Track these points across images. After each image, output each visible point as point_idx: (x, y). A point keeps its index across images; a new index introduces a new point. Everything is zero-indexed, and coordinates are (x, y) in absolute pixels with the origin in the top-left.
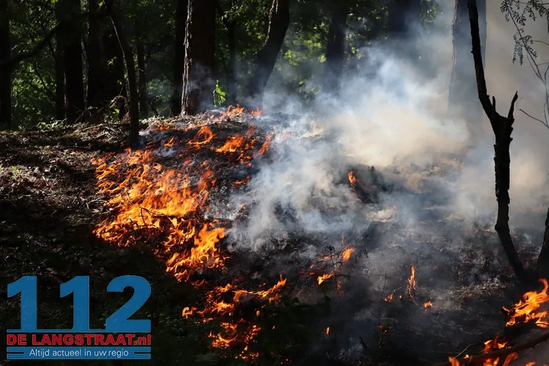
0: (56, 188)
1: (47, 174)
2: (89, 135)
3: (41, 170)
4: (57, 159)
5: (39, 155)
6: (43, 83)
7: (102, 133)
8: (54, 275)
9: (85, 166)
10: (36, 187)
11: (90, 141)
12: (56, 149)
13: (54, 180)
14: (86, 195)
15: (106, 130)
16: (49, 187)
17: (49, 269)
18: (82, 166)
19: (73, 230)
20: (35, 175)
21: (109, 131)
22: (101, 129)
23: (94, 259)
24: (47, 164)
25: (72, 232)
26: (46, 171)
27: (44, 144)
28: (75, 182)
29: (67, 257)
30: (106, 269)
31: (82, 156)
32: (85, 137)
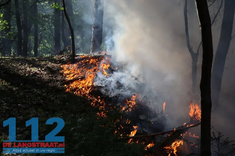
0: (46, 75)
1: (43, 71)
2: (58, 58)
3: (41, 69)
4: (47, 66)
5: (41, 64)
6: (50, 46)
7: (63, 58)
8: (42, 102)
9: (56, 68)
10: (39, 75)
11: (58, 60)
12: (47, 63)
13: (45, 72)
14: (55, 77)
15: (64, 57)
16: (43, 74)
17: (41, 100)
18: (55, 68)
19: (50, 88)
20: (39, 71)
21: (65, 57)
22: (63, 57)
23: (56, 98)
24: (43, 67)
25: (49, 89)
26: (43, 69)
27: (43, 61)
28: (52, 73)
29: (47, 97)
30: (60, 101)
31: (55, 65)
32: (57, 59)
